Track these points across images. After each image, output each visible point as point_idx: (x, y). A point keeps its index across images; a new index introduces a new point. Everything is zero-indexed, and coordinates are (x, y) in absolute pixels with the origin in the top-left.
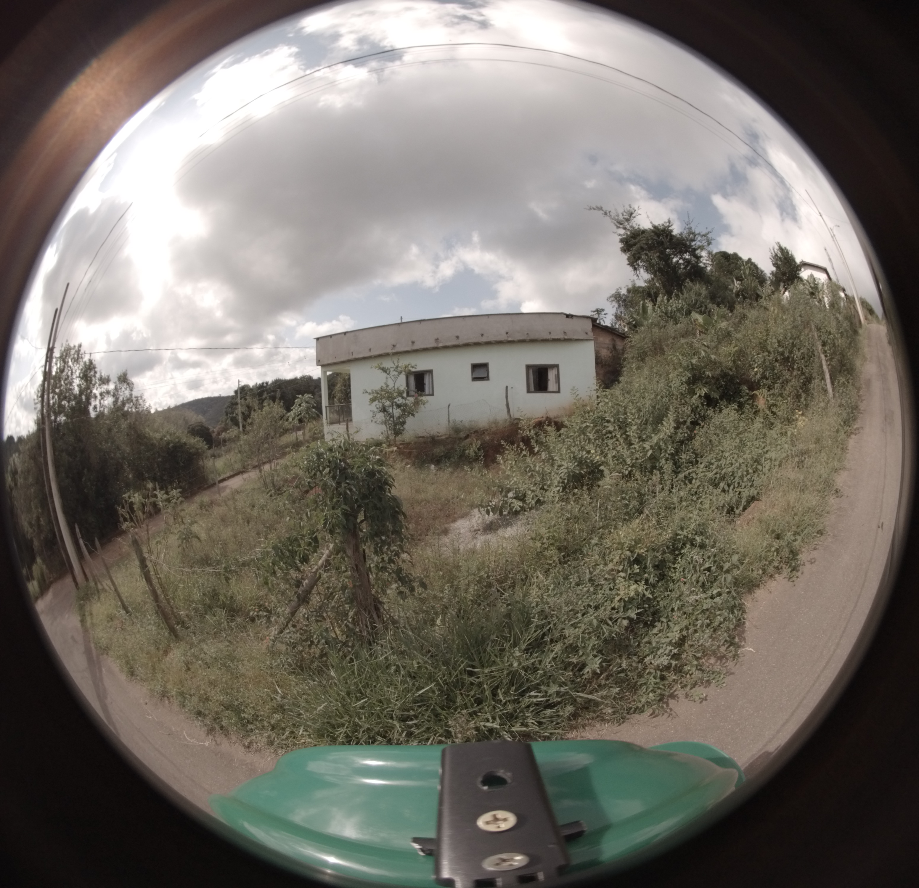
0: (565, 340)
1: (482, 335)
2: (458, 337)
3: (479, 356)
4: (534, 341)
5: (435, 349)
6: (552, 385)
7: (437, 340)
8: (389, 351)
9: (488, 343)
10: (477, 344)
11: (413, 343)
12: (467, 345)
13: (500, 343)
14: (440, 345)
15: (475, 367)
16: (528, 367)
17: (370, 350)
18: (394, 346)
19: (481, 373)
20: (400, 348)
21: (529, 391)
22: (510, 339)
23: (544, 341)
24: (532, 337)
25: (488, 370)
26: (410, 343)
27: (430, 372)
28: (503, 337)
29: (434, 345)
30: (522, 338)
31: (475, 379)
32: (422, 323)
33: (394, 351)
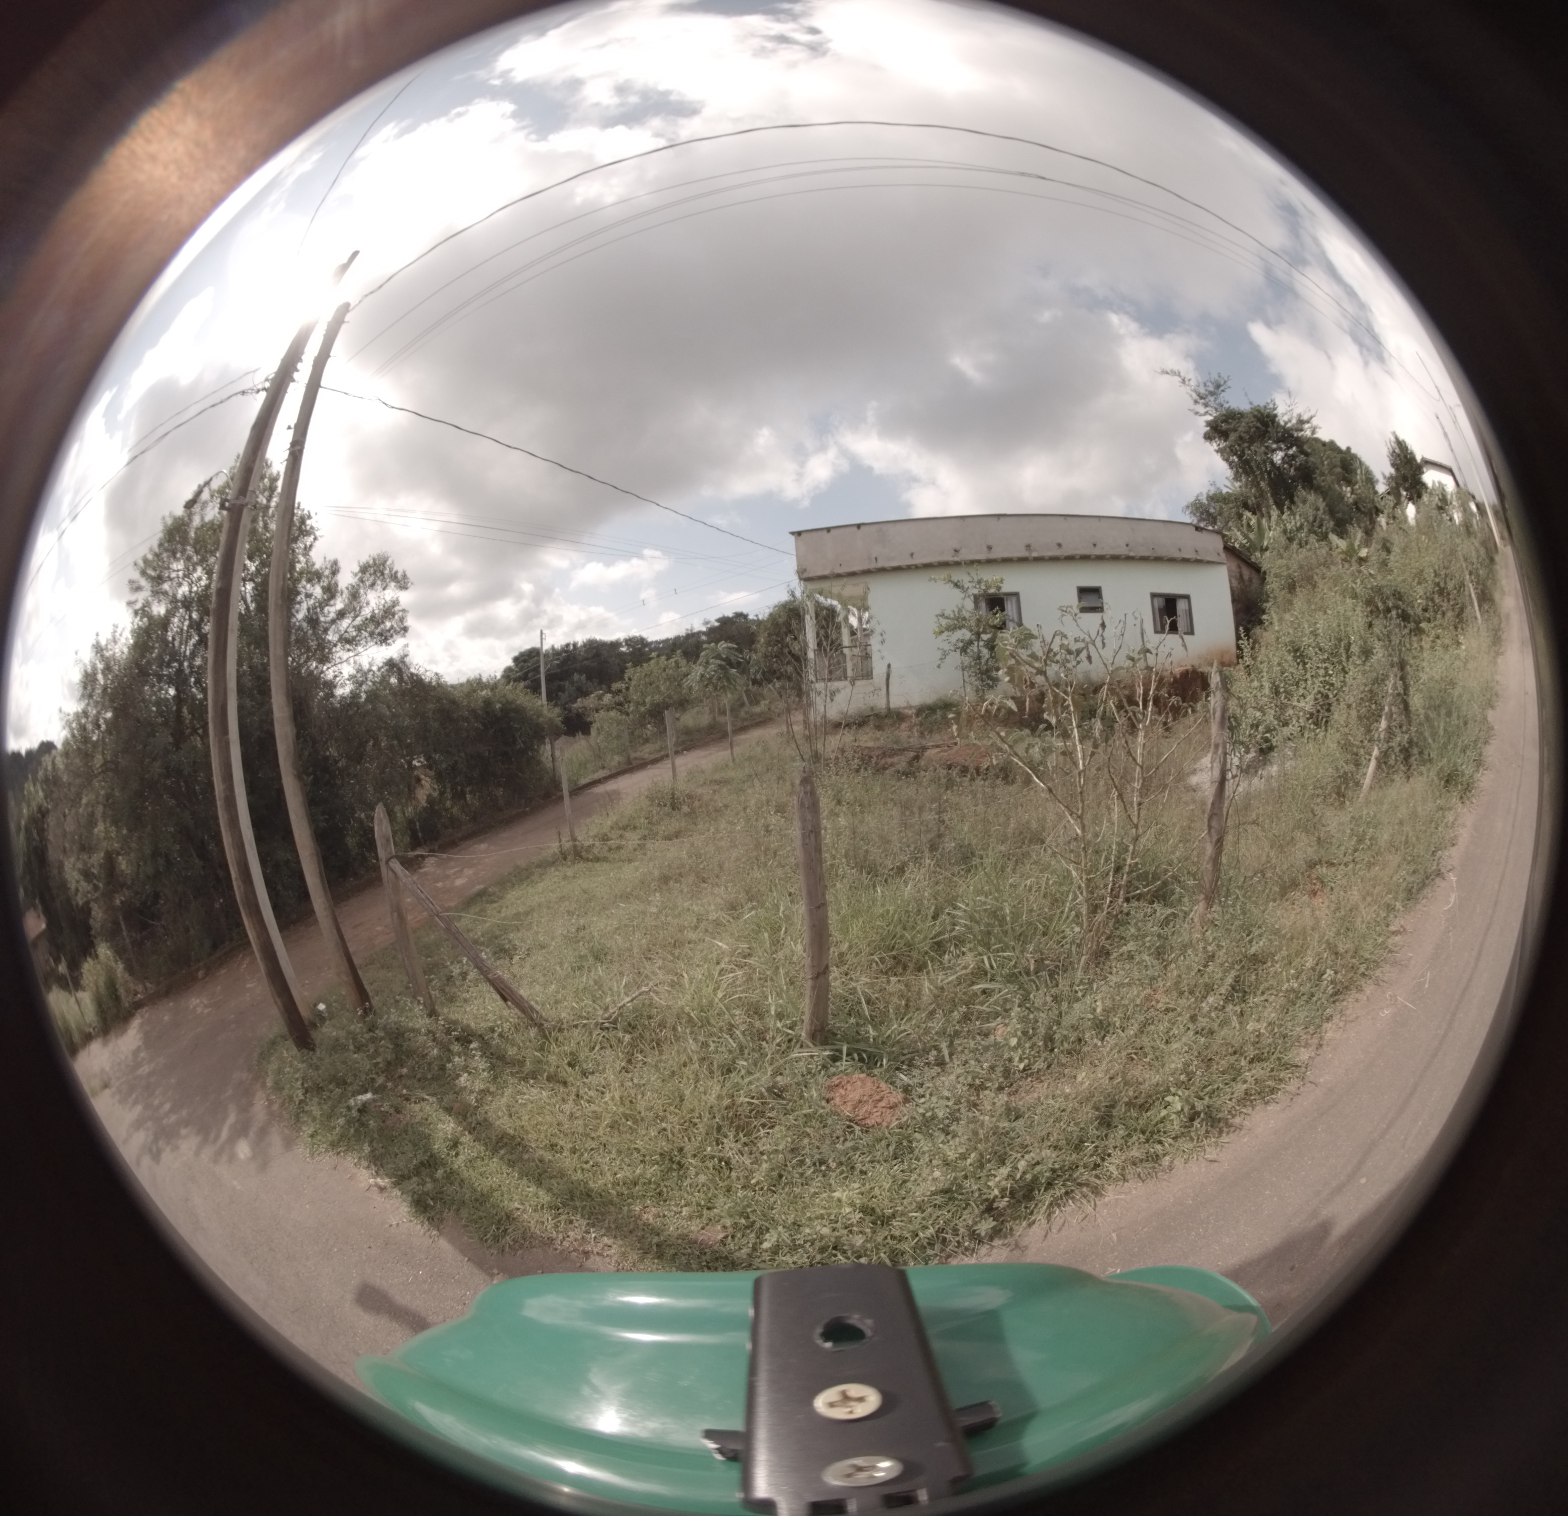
0: (1198, 562)
1: (1095, 545)
2: (1059, 545)
3: (1089, 577)
4: (1158, 559)
5: (1022, 560)
6: (1181, 624)
7: (1028, 547)
8: (949, 558)
9: (1101, 558)
10: (1085, 558)
11: (990, 548)
12: (1070, 558)
13: (1115, 558)
14: (1035, 554)
15: (1083, 591)
16: (1154, 596)
17: (912, 555)
18: (956, 551)
19: (1090, 601)
20: (966, 555)
21: (1156, 632)
22: (1132, 554)
23: (1172, 560)
24: (1160, 552)
25: (1100, 597)
26: (985, 549)
27: (1016, 595)
28: (1122, 551)
29: (1023, 553)
30: (1146, 554)
31: (1084, 610)
32: (1002, 519)
33: (956, 559)
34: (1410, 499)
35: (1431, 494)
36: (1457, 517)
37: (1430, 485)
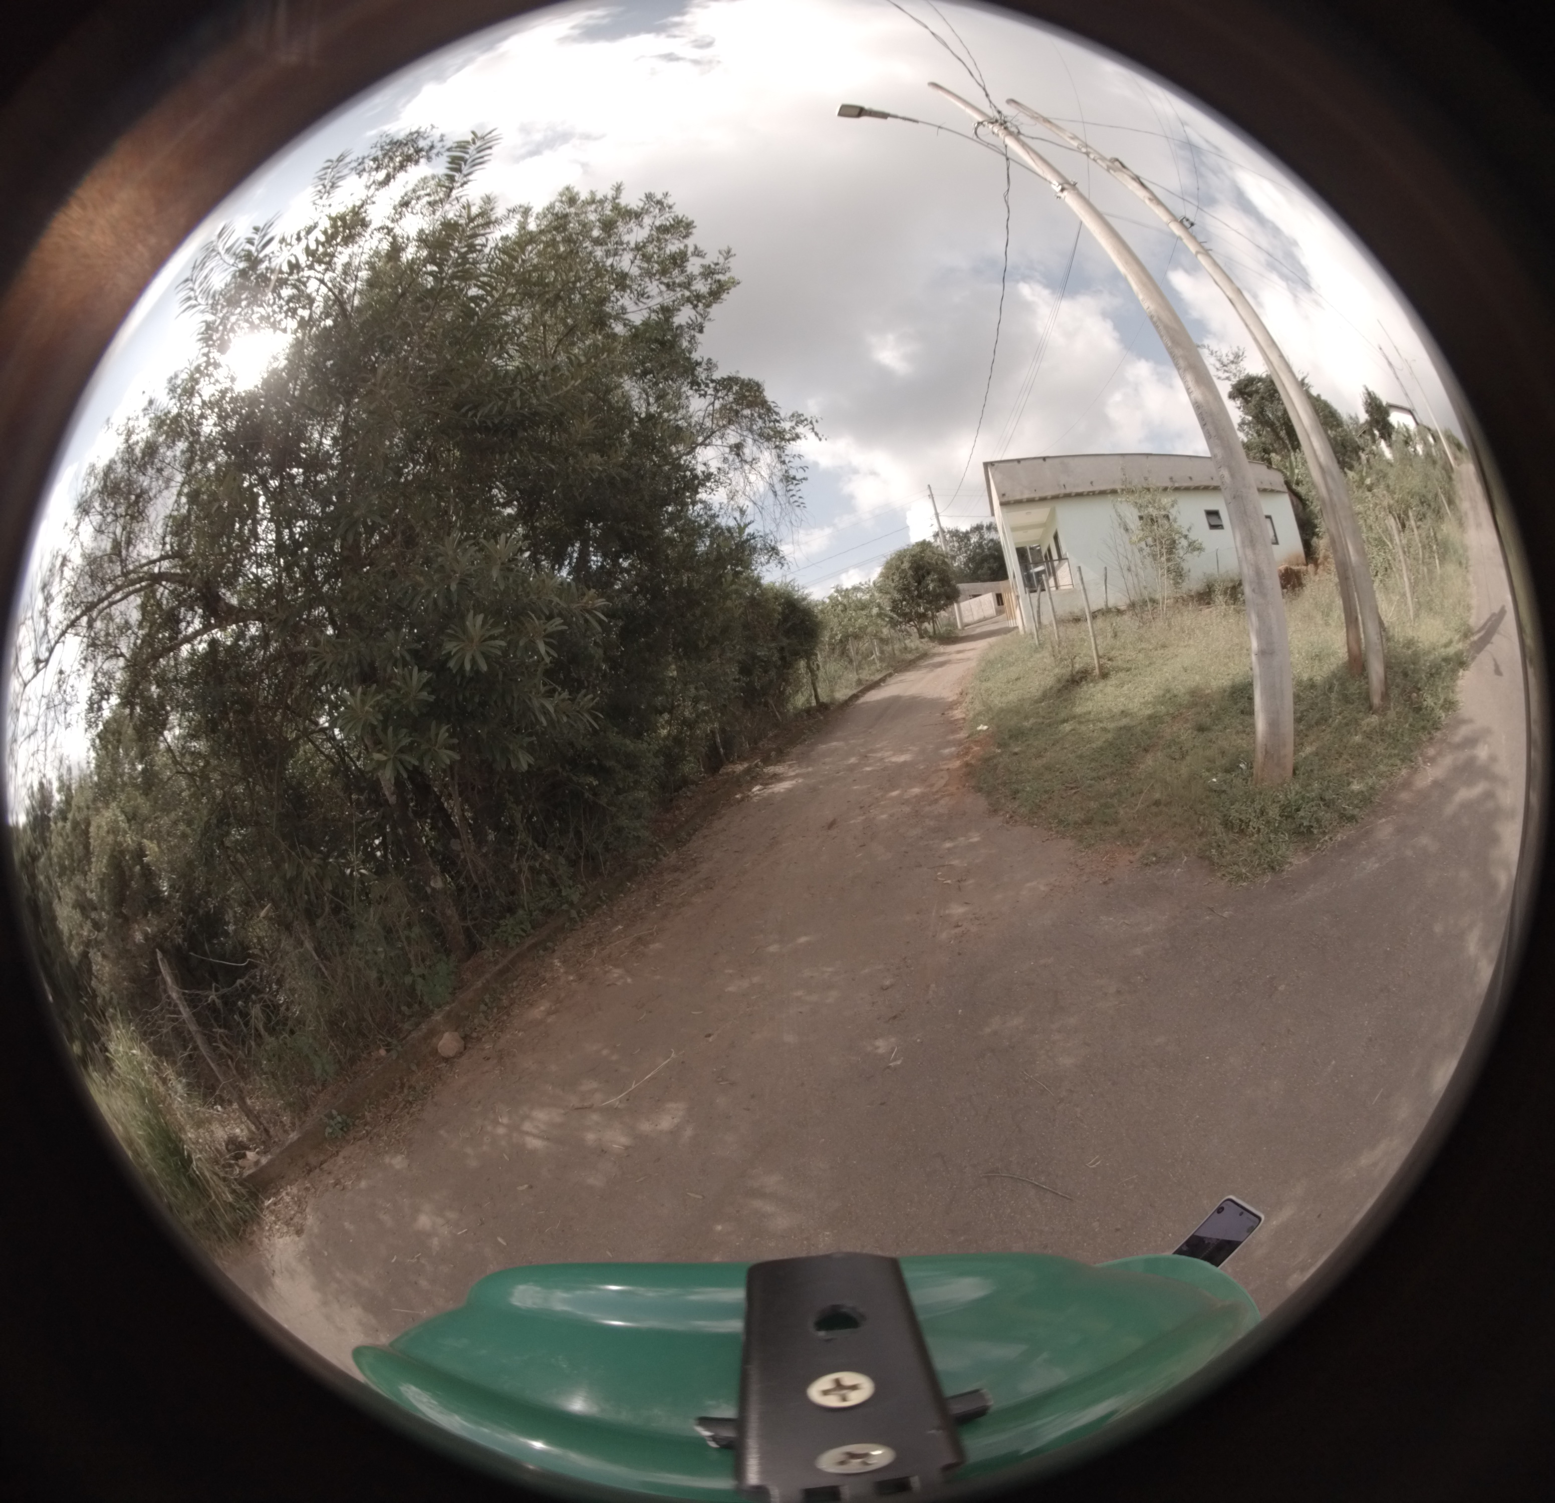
0: (1272, 491)
1: (1212, 479)
2: (1191, 478)
3: (1209, 502)
6: (1270, 537)
10: (1206, 488)
12: (1197, 489)
14: (1176, 485)
15: (1209, 514)
19: (1214, 521)
25: (1219, 518)
31: (1211, 528)
34: (1382, 436)
35: (1398, 432)
36: (1420, 449)
37: (1396, 426)
